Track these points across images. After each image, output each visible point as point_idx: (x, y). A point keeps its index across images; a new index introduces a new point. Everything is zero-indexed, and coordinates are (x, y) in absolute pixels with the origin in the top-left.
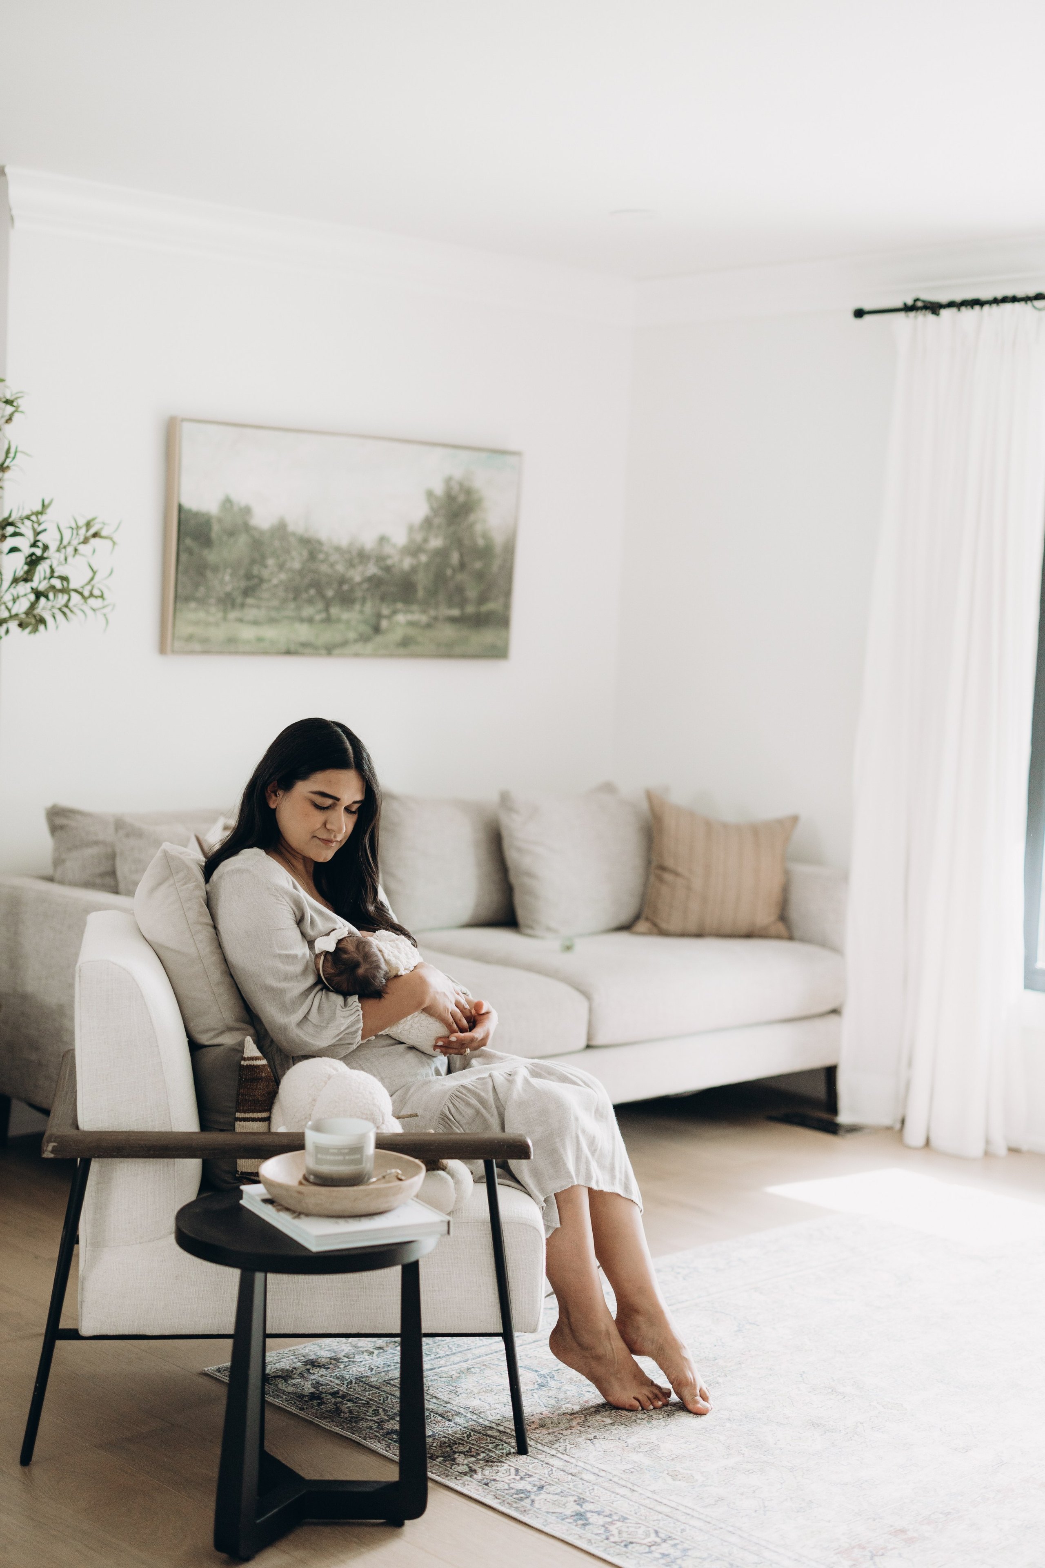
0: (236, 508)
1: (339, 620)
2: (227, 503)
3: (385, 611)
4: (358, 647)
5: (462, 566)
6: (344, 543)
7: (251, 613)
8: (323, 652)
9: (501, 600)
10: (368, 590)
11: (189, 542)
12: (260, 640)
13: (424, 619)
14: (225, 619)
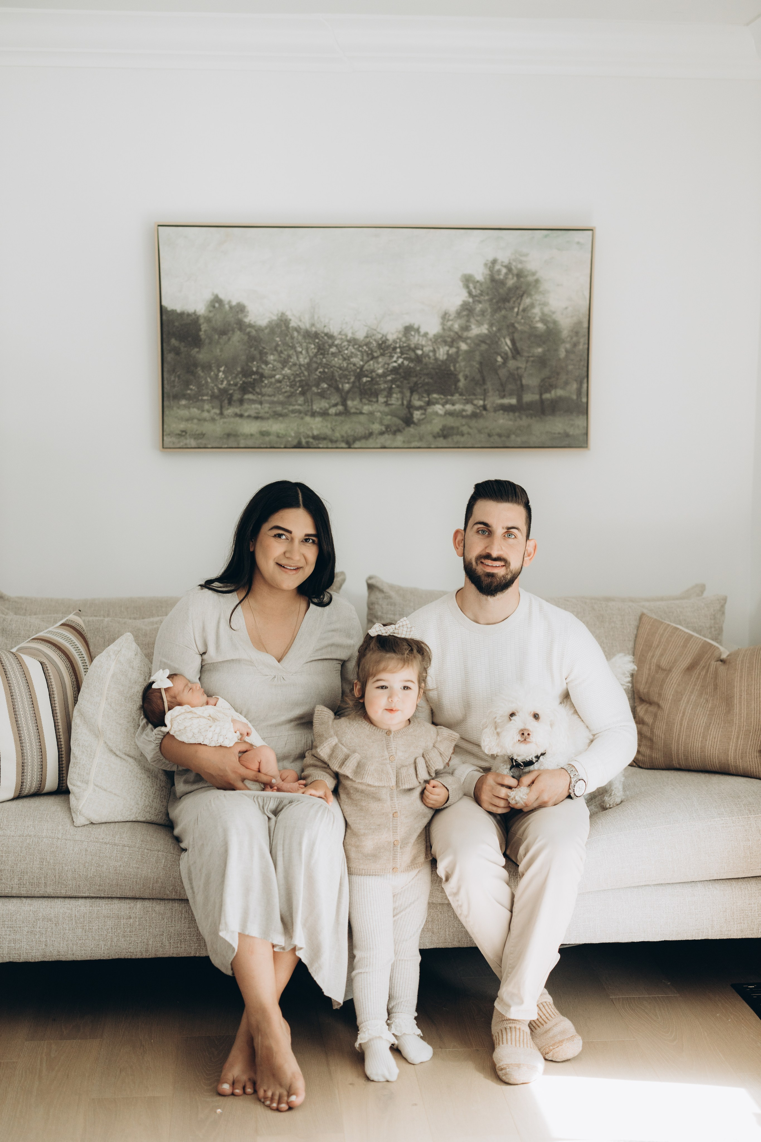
0: (227, 307)
1: (361, 413)
2: (216, 302)
3: (417, 403)
4: (386, 440)
5: (516, 352)
6: (361, 335)
7: (253, 409)
8: (343, 445)
9: (575, 386)
10: (393, 381)
11: (173, 341)
12: (264, 434)
13: (469, 408)
14: (221, 414)
